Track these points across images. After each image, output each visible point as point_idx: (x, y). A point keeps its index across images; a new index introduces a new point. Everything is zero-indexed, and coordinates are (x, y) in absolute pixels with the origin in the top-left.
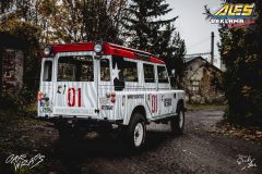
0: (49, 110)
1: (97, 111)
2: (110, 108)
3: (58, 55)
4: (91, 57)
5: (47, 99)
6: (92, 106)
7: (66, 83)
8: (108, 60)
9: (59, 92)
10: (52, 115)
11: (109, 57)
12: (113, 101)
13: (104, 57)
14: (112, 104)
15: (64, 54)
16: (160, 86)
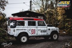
16: (39, 27)
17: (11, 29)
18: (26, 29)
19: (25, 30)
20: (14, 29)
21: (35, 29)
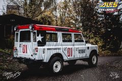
0: (17, 54)
1: (32, 55)
2: (36, 54)
4: (30, 31)
6: (30, 53)
8: (35, 33)
11: (36, 31)
12: (37, 51)
13: (34, 31)
15: (22, 30)
16: (76, 43)
17: (39, 47)
18: (60, 47)
19: (59, 49)
20: (44, 47)
21: (72, 47)
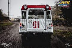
0: (25, 30)
3: (29, 9)
4: (43, 10)
5: (23, 26)
6: (43, 28)
7: (32, 20)
8: (50, 12)
9: (29, 23)
10: (26, 32)
14: (51, 27)
